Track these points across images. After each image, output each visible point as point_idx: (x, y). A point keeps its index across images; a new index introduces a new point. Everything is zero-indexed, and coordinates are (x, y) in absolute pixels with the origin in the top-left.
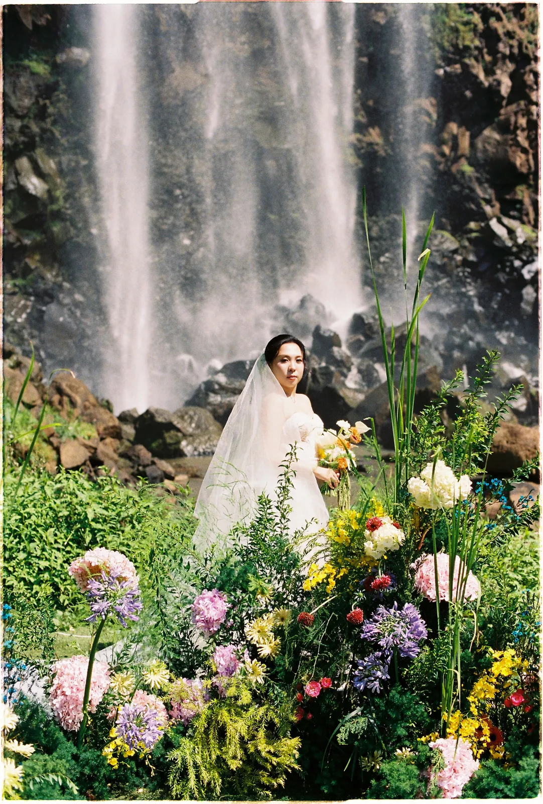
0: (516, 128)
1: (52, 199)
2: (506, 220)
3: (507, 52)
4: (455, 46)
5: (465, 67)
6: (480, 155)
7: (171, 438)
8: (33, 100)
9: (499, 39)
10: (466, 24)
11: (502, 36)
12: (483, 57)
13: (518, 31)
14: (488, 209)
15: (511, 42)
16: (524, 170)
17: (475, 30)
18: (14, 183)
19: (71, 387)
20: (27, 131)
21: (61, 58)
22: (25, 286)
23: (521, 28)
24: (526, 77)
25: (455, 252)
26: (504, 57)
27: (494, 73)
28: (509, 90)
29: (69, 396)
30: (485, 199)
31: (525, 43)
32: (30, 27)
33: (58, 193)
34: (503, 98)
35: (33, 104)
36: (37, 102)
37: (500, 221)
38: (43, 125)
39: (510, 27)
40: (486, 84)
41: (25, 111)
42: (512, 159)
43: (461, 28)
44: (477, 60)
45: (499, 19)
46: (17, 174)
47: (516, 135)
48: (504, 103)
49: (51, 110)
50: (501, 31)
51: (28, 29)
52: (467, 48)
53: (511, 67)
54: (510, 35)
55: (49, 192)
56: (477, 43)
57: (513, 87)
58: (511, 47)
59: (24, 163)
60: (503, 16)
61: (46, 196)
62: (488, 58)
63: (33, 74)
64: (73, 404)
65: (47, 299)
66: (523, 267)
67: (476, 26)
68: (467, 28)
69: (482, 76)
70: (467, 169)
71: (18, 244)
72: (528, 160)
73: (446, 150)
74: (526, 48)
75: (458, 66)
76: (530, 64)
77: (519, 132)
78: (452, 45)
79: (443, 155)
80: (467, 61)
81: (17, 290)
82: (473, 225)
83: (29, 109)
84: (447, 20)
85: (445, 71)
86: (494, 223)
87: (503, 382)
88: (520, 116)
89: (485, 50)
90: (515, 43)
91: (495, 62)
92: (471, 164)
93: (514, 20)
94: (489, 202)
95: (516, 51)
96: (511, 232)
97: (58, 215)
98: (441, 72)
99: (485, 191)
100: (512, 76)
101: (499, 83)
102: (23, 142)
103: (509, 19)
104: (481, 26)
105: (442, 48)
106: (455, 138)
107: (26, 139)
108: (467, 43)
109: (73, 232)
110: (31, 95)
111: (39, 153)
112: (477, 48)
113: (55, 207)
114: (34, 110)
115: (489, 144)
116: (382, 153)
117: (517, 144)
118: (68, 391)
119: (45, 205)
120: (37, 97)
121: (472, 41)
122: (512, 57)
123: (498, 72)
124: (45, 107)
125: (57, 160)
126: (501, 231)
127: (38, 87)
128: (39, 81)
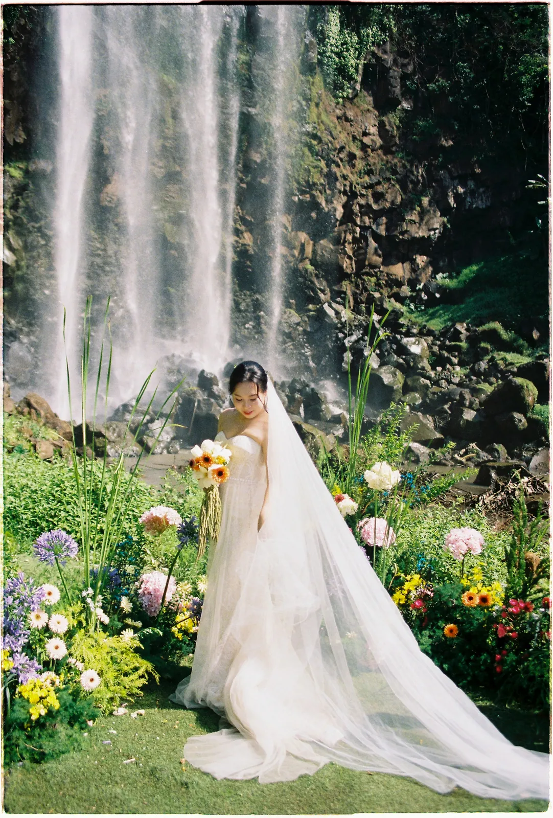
0: (345, 241)
1: (18, 267)
2: (334, 305)
3: (342, 190)
4: (307, 182)
5: (313, 196)
6: (318, 258)
7: (100, 443)
9: (337, 179)
10: (315, 167)
11: (339, 178)
12: (325, 191)
13: (350, 175)
14: (322, 296)
15: (345, 182)
16: (349, 271)
17: (321, 171)
19: (37, 402)
21: (32, 167)
23: (352, 173)
24: (354, 207)
25: (298, 324)
26: (340, 192)
27: (332, 202)
28: (341, 215)
29: (35, 409)
30: (320, 289)
31: (354, 184)
32: (13, 144)
33: (23, 263)
34: (337, 220)
35: (10, 198)
36: (13, 197)
37: (330, 306)
38: (16, 214)
39: (345, 172)
40: (326, 210)
42: (341, 263)
43: (312, 170)
44: (321, 193)
45: (338, 166)
47: (345, 247)
48: (338, 223)
49: (22, 203)
50: (338, 174)
51: (10, 145)
52: (314, 184)
53: (344, 199)
54: (345, 177)
55: (17, 261)
56: (322, 181)
57: (344, 213)
58: (345, 185)
60: (341, 164)
61: (14, 265)
62: (328, 192)
63: (11, 177)
64: (38, 414)
65: (11, 338)
66: (345, 338)
67: (322, 169)
68: (316, 170)
69: (324, 204)
70: (310, 268)
72: (351, 264)
73: (296, 253)
74: (355, 187)
75: (308, 196)
76: (357, 198)
77: (346, 244)
78: (305, 181)
79: (294, 256)
80: (314, 193)
82: (311, 306)
84: (302, 163)
85: (299, 198)
86: (326, 306)
87: (329, 417)
88: (348, 234)
89: (327, 187)
90: (348, 183)
91: (333, 195)
92: (312, 264)
93: (348, 167)
94: (323, 291)
95: (348, 188)
96: (337, 313)
97: (22, 279)
98: (296, 199)
99: (321, 283)
100: (344, 207)
101: (335, 210)
103: (344, 166)
104: (325, 170)
105: (298, 183)
106: (303, 246)
108: (315, 180)
109: (31, 291)
111: (11, 233)
112: (322, 184)
113: (19, 273)
114: (10, 202)
115: (326, 251)
116: (251, 252)
117: (345, 253)
118: (35, 405)
119: (13, 271)
120: (13, 193)
121: (319, 180)
122: (345, 193)
123: (335, 202)
124: (18, 200)
125: (23, 239)
126: (331, 313)
127: (14, 186)
128: (16, 183)
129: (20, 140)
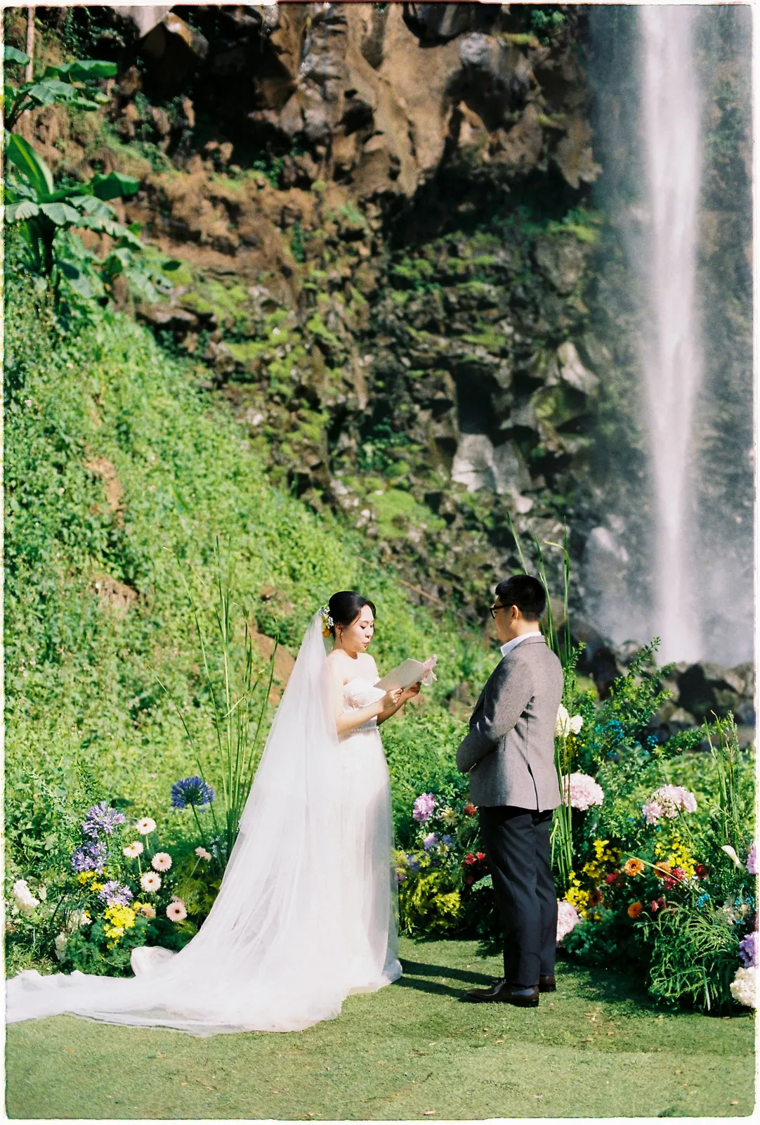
1: (603, 394)
7: (724, 700)
8: (581, 273)
18: (556, 377)
20: (572, 311)
22: (564, 507)
32: (576, 185)
33: (611, 388)
35: (580, 279)
36: (586, 276)
38: (594, 304)
41: (570, 288)
46: (560, 365)
49: (603, 284)
51: (570, 188)
55: (600, 387)
59: (568, 351)
61: (594, 393)
63: (581, 242)
65: (592, 522)
71: (560, 453)
81: (553, 510)
83: (574, 285)
97: (612, 416)
102: (568, 327)
107: (571, 323)
109: (630, 435)
110: (578, 267)
111: (588, 338)
113: (608, 406)
114: (580, 285)
119: (595, 403)
120: (585, 270)
124: (595, 281)
125: (611, 346)
127: (586, 257)
128: (587, 249)
129: (589, 177)
